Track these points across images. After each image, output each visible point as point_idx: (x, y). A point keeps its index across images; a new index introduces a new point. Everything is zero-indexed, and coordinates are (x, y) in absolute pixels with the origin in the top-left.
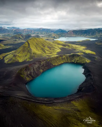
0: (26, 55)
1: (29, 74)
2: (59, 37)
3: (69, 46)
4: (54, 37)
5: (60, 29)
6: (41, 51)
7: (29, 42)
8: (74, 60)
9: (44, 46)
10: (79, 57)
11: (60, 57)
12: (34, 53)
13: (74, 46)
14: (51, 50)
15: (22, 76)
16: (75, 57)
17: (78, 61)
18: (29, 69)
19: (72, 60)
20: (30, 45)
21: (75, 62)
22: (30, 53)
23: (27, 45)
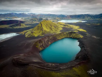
0: (39, 32)
1: (42, 45)
2: (61, 20)
3: (68, 26)
4: (58, 20)
5: (61, 15)
6: (50, 29)
7: (42, 23)
8: (72, 36)
9: (52, 26)
10: (75, 34)
11: (62, 34)
12: (45, 31)
13: (71, 26)
14: (56, 28)
15: (37, 47)
16: (72, 34)
17: (74, 36)
18: (42, 42)
19: (71, 35)
20: (43, 25)
21: (73, 37)
22: (42, 30)
23: (40, 25)
